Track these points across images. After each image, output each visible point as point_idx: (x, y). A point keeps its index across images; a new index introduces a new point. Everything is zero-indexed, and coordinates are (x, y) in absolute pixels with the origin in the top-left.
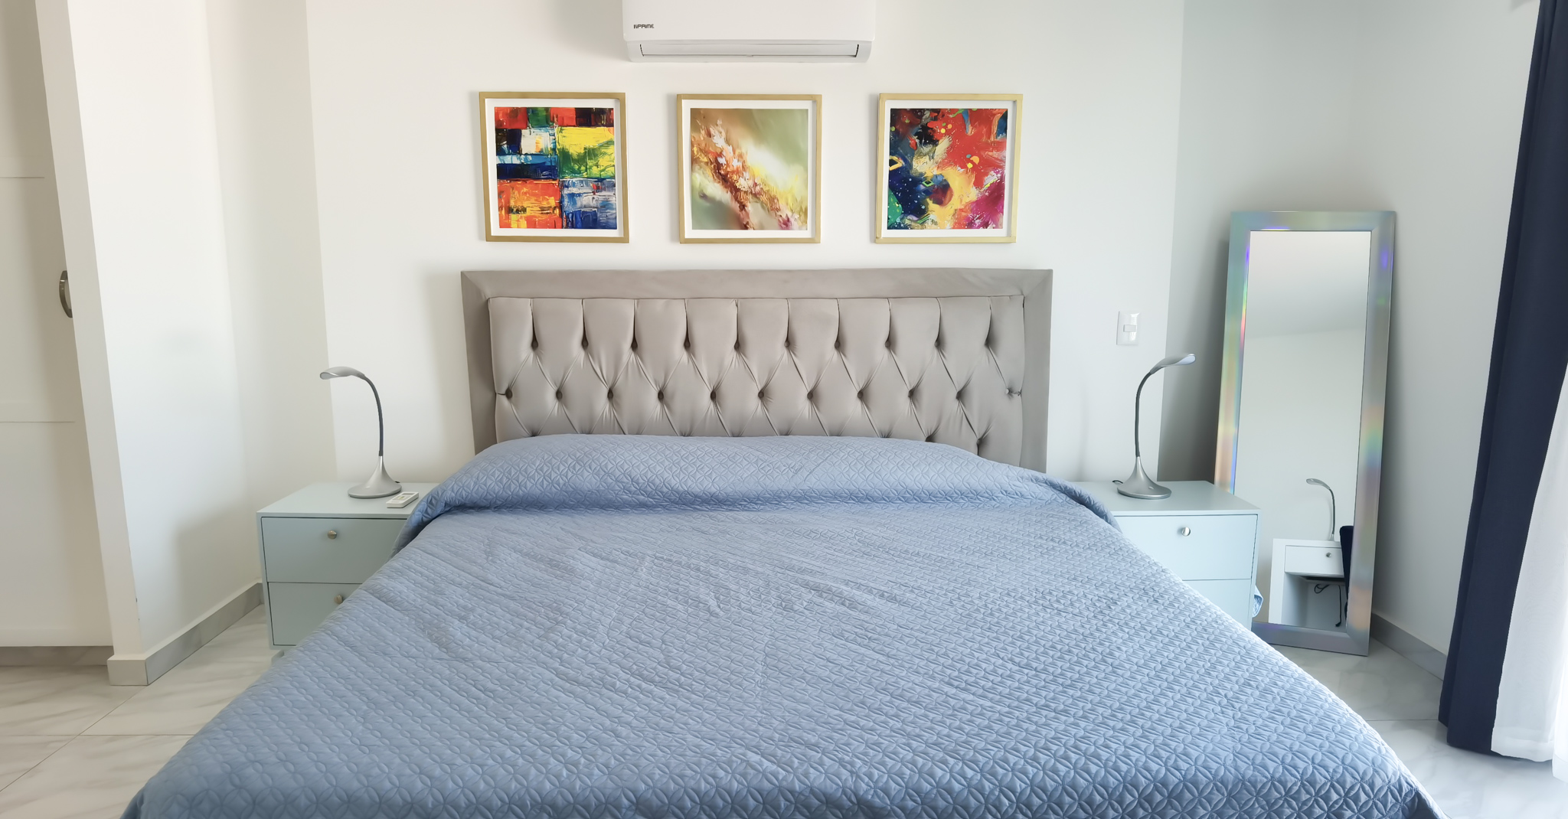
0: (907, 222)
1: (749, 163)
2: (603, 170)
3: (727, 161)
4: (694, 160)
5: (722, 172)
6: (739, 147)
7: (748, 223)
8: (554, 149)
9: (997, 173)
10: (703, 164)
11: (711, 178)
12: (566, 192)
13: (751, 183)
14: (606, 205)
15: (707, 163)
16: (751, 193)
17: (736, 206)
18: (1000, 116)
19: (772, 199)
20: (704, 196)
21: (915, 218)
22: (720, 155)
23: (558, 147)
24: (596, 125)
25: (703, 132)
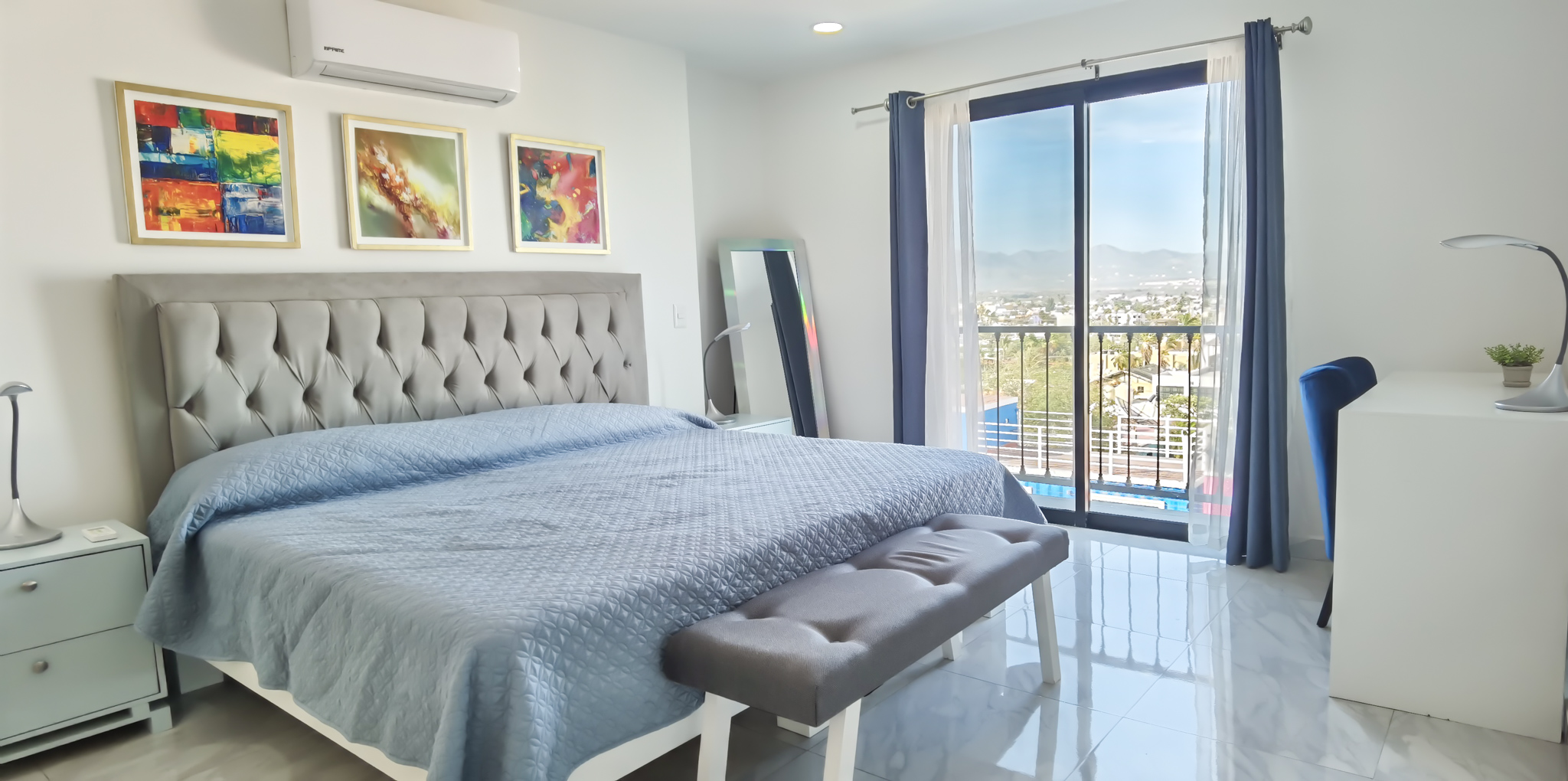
0: (536, 236)
1: (410, 179)
2: (269, 177)
3: (390, 177)
4: (361, 175)
5: (387, 186)
6: (401, 166)
7: (412, 232)
8: (212, 152)
9: (593, 202)
10: (369, 178)
11: (377, 191)
12: (228, 195)
13: (412, 197)
14: (273, 211)
15: (372, 178)
16: (413, 205)
17: (401, 217)
18: (590, 160)
19: (432, 212)
20: (372, 207)
21: (541, 233)
22: (384, 171)
23: (217, 149)
24: (259, 133)
25: (367, 150)
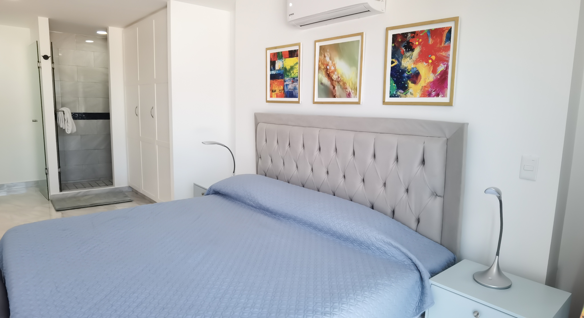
0: (397, 94)
1: (337, 68)
2: (295, 75)
3: (330, 67)
4: (319, 68)
5: (328, 73)
6: (334, 61)
7: (335, 95)
8: (283, 67)
9: (445, 64)
10: (322, 69)
11: (324, 75)
12: (285, 84)
13: (337, 77)
14: (295, 89)
15: (323, 69)
16: (337, 81)
17: (332, 87)
18: (447, 31)
19: (344, 84)
20: (322, 84)
21: (402, 91)
22: (328, 65)
23: (284, 66)
24: (294, 57)
25: (323, 56)
